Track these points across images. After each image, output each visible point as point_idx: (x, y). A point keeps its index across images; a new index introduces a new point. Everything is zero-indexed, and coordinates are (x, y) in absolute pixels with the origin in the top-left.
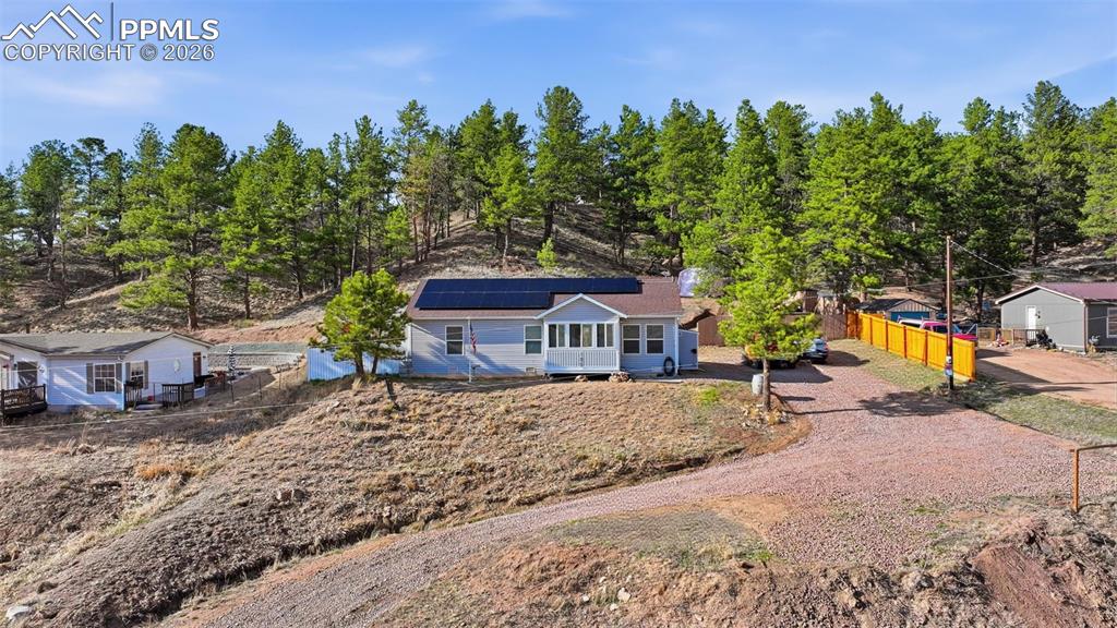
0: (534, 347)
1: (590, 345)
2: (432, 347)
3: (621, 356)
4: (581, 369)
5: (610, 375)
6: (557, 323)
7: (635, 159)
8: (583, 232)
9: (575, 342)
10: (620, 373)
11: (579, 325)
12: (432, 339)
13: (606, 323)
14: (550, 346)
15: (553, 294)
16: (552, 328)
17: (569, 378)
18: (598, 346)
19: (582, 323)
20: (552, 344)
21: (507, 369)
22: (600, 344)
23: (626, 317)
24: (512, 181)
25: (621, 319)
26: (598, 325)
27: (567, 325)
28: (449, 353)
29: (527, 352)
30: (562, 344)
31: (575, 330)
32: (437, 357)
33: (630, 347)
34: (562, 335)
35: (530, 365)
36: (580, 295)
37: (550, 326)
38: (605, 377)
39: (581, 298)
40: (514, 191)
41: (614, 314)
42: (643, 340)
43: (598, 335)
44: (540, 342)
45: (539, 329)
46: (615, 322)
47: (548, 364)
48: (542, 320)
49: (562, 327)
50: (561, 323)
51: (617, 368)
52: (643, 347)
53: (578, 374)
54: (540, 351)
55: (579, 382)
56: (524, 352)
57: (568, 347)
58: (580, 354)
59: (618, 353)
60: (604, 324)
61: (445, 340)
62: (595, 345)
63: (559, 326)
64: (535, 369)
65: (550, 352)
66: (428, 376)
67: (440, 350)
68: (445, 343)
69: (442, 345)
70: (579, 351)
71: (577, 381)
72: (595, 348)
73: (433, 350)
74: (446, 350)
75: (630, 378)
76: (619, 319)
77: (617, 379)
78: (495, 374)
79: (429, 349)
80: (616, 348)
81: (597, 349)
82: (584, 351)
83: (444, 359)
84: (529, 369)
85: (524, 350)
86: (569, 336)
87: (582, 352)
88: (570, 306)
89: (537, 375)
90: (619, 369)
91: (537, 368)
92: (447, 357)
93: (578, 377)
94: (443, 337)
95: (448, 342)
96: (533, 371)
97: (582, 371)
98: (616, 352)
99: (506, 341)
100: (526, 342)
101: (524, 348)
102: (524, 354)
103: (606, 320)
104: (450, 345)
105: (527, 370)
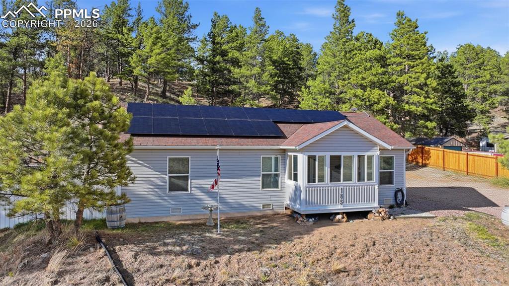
0: (270, 181)
1: (350, 179)
2: (152, 183)
3: (379, 188)
4: (341, 207)
5: (369, 212)
6: (317, 154)
9: (334, 178)
10: (380, 210)
11: (340, 157)
12: (153, 175)
13: (367, 154)
14: (309, 182)
15: (276, 122)
16: (311, 159)
17: (326, 218)
18: (359, 180)
19: (343, 154)
20: (311, 178)
21: (240, 207)
22: (360, 178)
23: (390, 148)
25: (383, 150)
26: (359, 157)
27: (328, 155)
28: (170, 190)
29: (263, 188)
30: (322, 179)
31: (336, 164)
32: (158, 195)
34: (322, 168)
35: (267, 201)
36: (345, 123)
37: (309, 158)
38: (363, 215)
39: (346, 127)
41: (376, 144)
43: (359, 169)
44: (277, 176)
46: (376, 153)
47: (307, 202)
49: (322, 159)
50: (321, 154)
51: (376, 204)
53: (338, 214)
54: (277, 187)
55: (342, 222)
56: (261, 187)
57: (328, 182)
58: (340, 190)
59: (376, 187)
60: (364, 156)
61: (166, 175)
62: (355, 179)
63: (319, 157)
64: (272, 206)
65: (309, 188)
66: (143, 221)
67: (161, 187)
68: (167, 178)
69: (164, 181)
70: (339, 186)
71: (339, 221)
72: (355, 183)
73: (151, 187)
74: (168, 186)
75: (391, 215)
76: (380, 149)
77: (379, 217)
78: (227, 213)
79: (146, 186)
80: (375, 181)
81: (358, 184)
82: (344, 186)
83: (166, 198)
84: (265, 206)
85: (261, 184)
86: (329, 169)
87: (342, 187)
88: (331, 137)
89: (275, 212)
90: (379, 205)
91: (274, 204)
92: (170, 195)
93: (339, 217)
94: (165, 170)
95: (170, 177)
96: (270, 208)
97: (342, 209)
98: (375, 185)
99: (239, 174)
100: (263, 174)
101: (261, 182)
102: (260, 189)
103: (367, 151)
104: (173, 180)
105: (263, 208)
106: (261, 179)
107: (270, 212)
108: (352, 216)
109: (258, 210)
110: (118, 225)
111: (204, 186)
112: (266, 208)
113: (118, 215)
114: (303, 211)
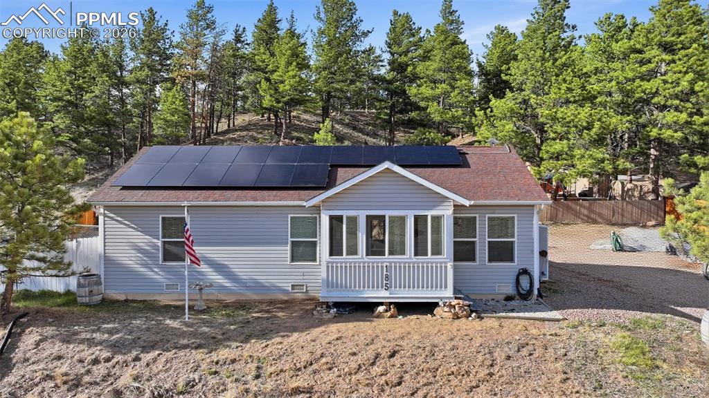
0: (304, 251)
1: (403, 252)
2: (140, 250)
3: (455, 268)
4: (386, 294)
5: (436, 305)
6: (345, 214)
7: (406, 55)
8: (354, 129)
9: (375, 248)
10: (454, 302)
11: (383, 218)
12: (142, 239)
13: (430, 214)
14: (331, 254)
15: (335, 167)
16: (335, 221)
17: (365, 309)
18: (416, 254)
19: (388, 214)
20: (335, 250)
21: (258, 286)
22: (420, 250)
23: (467, 203)
24: (289, 64)
25: (458, 207)
26: (417, 218)
27: (362, 215)
28: (165, 260)
29: (293, 260)
30: (353, 251)
31: (376, 226)
32: (145, 265)
33: (464, 253)
34: (353, 233)
35: (298, 280)
36: (386, 165)
37: (332, 218)
38: (427, 308)
39: (387, 170)
40: (291, 73)
41: (446, 199)
42: (482, 241)
43: (416, 235)
44: (314, 244)
45: (314, 223)
46: (447, 212)
47: (329, 284)
48: (317, 208)
49: (353, 221)
50: (352, 213)
51: (449, 293)
52: (482, 251)
53: (382, 304)
54: (315, 260)
55: (383, 317)
56: (289, 259)
57: (362, 256)
58: (385, 268)
59: (450, 265)
60: (427, 216)
61: (158, 239)
62: (410, 253)
63: (348, 218)
64: (306, 287)
65: (332, 263)
66: (130, 298)
67: (150, 255)
68: (160, 244)
69: (155, 247)
70: (383, 262)
71: (379, 316)
72: (410, 258)
73: (139, 255)
74: (161, 255)
75: (472, 312)
76: (454, 206)
77: (450, 314)
78: (240, 294)
79: (134, 253)
80: (445, 256)
81: (415, 260)
82: (391, 263)
83: (156, 270)
84: (295, 287)
85: (289, 256)
86: (365, 236)
87: (388, 264)
88: (360, 187)
89: (310, 296)
90: (454, 294)
91: (309, 285)
92: (165, 266)
93: (381, 309)
94: (157, 233)
95: (164, 242)
96: (303, 289)
97: (387, 298)
98: (446, 263)
99: (245, 241)
100: (292, 242)
101: (289, 252)
102: (288, 263)
103: (431, 208)
104: (167, 246)
105: (293, 289)
106: (289, 247)
107: (300, 296)
108: (405, 308)
109: (285, 292)
110: (88, 301)
111: (207, 255)
112: (297, 289)
113: (87, 289)
114: (323, 297)
